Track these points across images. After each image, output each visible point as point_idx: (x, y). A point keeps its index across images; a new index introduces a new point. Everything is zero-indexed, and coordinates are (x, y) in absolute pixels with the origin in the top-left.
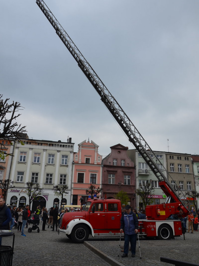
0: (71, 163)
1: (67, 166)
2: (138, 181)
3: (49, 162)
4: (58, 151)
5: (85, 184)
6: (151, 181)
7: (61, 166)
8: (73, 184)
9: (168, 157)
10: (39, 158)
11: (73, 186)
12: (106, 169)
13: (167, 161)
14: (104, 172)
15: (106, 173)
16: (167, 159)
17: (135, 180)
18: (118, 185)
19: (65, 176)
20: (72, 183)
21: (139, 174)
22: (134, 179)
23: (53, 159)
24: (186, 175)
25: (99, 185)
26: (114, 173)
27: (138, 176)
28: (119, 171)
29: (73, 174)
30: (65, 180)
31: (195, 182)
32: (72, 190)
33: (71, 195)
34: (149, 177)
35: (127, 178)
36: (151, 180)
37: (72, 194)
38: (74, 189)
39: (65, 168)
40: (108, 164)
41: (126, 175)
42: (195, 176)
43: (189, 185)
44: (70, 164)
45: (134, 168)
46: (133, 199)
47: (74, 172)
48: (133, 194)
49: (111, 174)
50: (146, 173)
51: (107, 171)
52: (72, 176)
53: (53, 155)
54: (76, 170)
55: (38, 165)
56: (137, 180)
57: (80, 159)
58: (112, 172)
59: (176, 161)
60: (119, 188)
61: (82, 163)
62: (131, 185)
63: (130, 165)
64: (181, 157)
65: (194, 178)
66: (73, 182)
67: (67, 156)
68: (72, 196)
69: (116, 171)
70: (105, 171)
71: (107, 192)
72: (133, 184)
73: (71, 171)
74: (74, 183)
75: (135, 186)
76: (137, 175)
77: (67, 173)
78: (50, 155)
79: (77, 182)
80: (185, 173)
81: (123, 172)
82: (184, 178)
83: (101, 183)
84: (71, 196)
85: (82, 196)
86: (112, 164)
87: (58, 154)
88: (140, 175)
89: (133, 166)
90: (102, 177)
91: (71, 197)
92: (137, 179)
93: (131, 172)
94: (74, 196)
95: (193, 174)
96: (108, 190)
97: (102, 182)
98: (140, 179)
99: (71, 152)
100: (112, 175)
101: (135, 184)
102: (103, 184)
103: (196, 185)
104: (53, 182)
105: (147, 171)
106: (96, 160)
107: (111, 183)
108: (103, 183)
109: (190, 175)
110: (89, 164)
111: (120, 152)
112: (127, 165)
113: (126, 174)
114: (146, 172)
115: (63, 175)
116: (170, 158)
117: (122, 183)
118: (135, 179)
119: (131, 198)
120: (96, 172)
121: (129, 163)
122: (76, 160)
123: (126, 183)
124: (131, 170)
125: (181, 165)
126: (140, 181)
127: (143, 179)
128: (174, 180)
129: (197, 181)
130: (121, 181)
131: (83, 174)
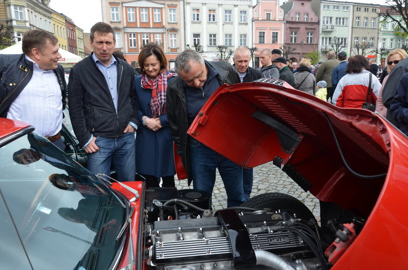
0: (251, 21)
1: (246, 24)
3: (226, 20)
4: (235, 6)
5: (267, 44)
7: (240, 24)
9: (355, 9)
10: (214, 16)
12: (288, 25)
13: (353, 14)
14: (286, 29)
16: (353, 11)
17: (318, 38)
18: (301, 44)
19: (245, 36)
20: (253, 44)
21: (323, 30)
22: (317, 36)
23: (230, 16)
24: (371, 30)
26: (297, 30)
28: (302, 27)
29: (254, 33)
30: (245, 40)
31: (378, 38)
34: (333, 34)
35: (310, 35)
36: (335, 37)
39: (244, 26)
40: (290, 20)
41: (309, 32)
42: (379, 31)
43: (372, 41)
44: (249, 21)
45: (318, 23)
47: (254, 31)
49: (293, 31)
50: (332, 29)
51: (290, 28)
52: (253, 36)
53: (230, 12)
54: (257, 29)
55: (215, 25)
57: (260, 14)
59: (362, 14)
60: (302, 47)
61: (263, 20)
63: (314, 21)
64: (369, 8)
65: (378, 33)
66: (254, 42)
67: (245, 12)
69: (299, 28)
72: (315, 43)
73: (251, 30)
74: (255, 44)
75: (318, 45)
76: (321, 32)
77: (247, 33)
78: (226, 11)
79: (258, 42)
80: (370, 28)
81: (306, 29)
82: (368, 33)
83: (283, 43)
86: (294, 20)
87: (236, 9)
88: (323, 32)
89: (317, 21)
90: (284, 35)
92: (321, 37)
93: (314, 29)
95: (378, 29)
97: (284, 41)
98: (323, 36)
99: (249, 6)
100: (294, 33)
101: (318, 42)
103: (379, 41)
104: (233, 44)
105: (333, 26)
106: (277, 15)
107: (293, 43)
108: (285, 43)
109: (375, 30)
110: (270, 20)
111: (303, 4)
112: (310, 21)
113: (309, 30)
115: (242, 35)
116: (357, 10)
117: (305, 42)
120: (278, 30)
121: (313, 17)
122: (256, 16)
123: (308, 42)
124: (314, 26)
125: (367, 18)
126: (323, 38)
127: (326, 36)
128: (357, 36)
129: (381, 37)
130: (304, 39)
131: (264, 33)
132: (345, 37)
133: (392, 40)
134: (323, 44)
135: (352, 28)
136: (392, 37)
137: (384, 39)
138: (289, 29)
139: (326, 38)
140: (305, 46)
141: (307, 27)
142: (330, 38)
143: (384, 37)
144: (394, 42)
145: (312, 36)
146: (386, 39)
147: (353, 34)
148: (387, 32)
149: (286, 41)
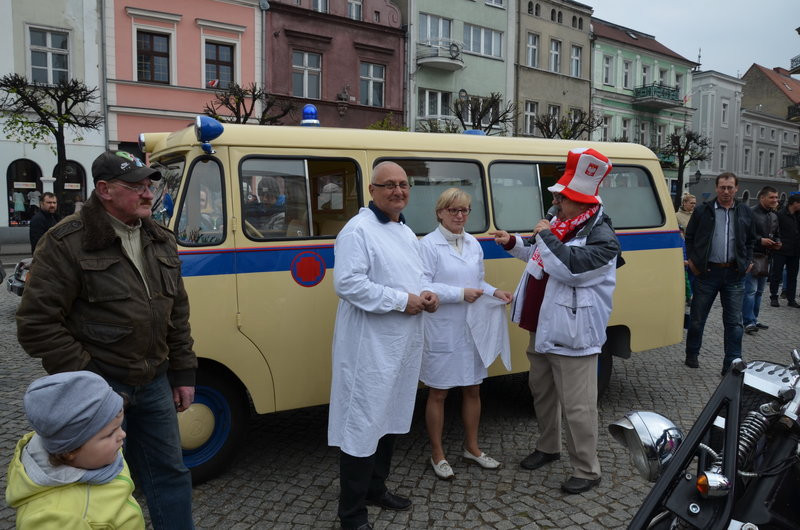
2: (414, 92)
5: (181, 89)
6: (464, 94)
8: (112, 89)
11: (112, 99)
12: (281, 22)
13: (519, 23)
14: (271, 35)
15: (282, 43)
16: (519, 12)
17: (404, 89)
18: (336, 105)
19: (62, 38)
20: (105, 80)
21: (420, 62)
22: (399, 82)
24: (571, 82)
25: (251, 97)
26: (318, 46)
27: (416, 73)
28: (342, 39)
29: (110, 32)
30: (61, 61)
31: (590, 112)
32: (112, 120)
33: (107, 141)
35: (371, 75)
36: (464, 91)
37: (114, 137)
38: (119, 114)
41: (369, 63)
42: (593, 91)
45: (402, 33)
47: (110, 23)
49: (302, 50)
50: (453, 58)
51: (288, 33)
52: (103, 46)
54: (127, 13)
56: (412, 90)
58: (309, 44)
59: (546, 27)
60: (341, 116)
62: (388, 107)
63: (385, 21)
65: (591, 97)
66: (111, 74)
69: (328, 41)
70: (276, 35)
72: (394, 105)
73: (95, 16)
74: (119, 83)
75: (401, 113)
76: (412, 68)
77: (72, 24)
79: (135, 79)
80: (568, 78)
81: (358, 47)
82: (564, 94)
86: (306, 5)
88: (421, 67)
89: (398, 25)
90: (264, 60)
92: (413, 85)
93: (389, 53)
95: (590, 83)
97: (264, 84)
98: (424, 85)
100: (306, 56)
101: (404, 103)
105: (455, 49)
107: (306, 96)
108: (270, 91)
109: (581, 86)
112: (371, 18)
113: (370, 56)
114: (454, 54)
116: (530, 10)
117: (353, 99)
118: (404, 84)
120: (236, 34)
121: (381, 8)
124: (388, 43)
125: (558, 43)
126: (422, 92)
127: (434, 86)
128: (533, 98)
129: (597, 108)
130: (348, 88)
131: (167, 36)
132: (496, 96)
133: (625, 122)
134: (421, 111)
135: (517, 67)
136: (628, 113)
137: (607, 119)
138: (283, 39)
139: (433, 95)
140: (351, 111)
141: (360, 40)
142: (446, 96)
143: (607, 110)
144: (630, 130)
145: (381, 80)
146: (610, 117)
147: (520, 88)
148: (614, 96)
149: (274, 85)
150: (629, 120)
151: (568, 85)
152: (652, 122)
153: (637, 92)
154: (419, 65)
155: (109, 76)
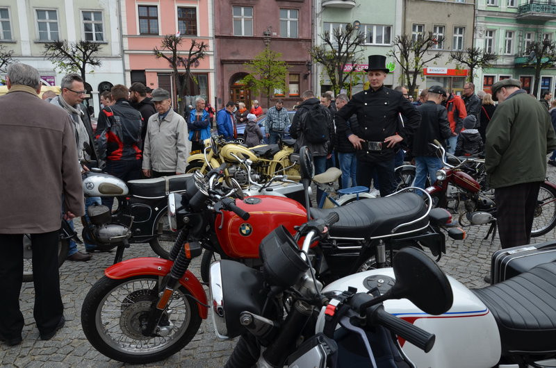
2: (320, 26)
5: (164, 37)
6: (358, 24)
8: (126, 40)
11: (126, 46)
15: (226, 3)
17: (313, 24)
18: (262, 39)
19: (98, 14)
20: (122, 36)
21: (324, 4)
22: (309, 20)
24: (455, 7)
25: (207, 38)
26: (250, 2)
27: (321, 12)
29: (123, 9)
30: (99, 27)
31: (474, 29)
32: (127, 58)
33: (125, 71)
34: (352, 14)
35: (289, 17)
36: (358, 22)
37: (128, 67)
38: (130, 54)
41: (286, 9)
42: (477, 12)
43: (458, 35)
46: (306, 77)
47: (123, 3)
48: (305, 62)
49: (240, 6)
50: (345, 1)
52: (120, 16)
56: (318, 24)
58: (244, 1)
60: (267, 45)
62: (301, 37)
65: (475, 17)
66: (125, 32)
68: (128, 75)
71: (231, 58)
72: (305, 36)
74: (130, 37)
75: (310, 41)
76: (318, 9)
77: (103, 7)
79: (138, 34)
80: (453, 3)
82: (449, 16)
83: (211, 34)
84: (124, 74)
85: (158, 73)
88: (325, 8)
90: (214, 15)
91: (125, 77)
92: (318, 21)
93: (301, 1)
94: (133, 72)
95: (474, 6)
96: (233, 54)
97: (215, 30)
98: (327, 20)
100: (243, 9)
101: (313, 34)
102: (216, 37)
103: (477, 35)
107: (243, 35)
108: (218, 34)
109: (465, 9)
113: (287, 4)
115: (90, 12)
117: (275, 34)
118: (312, 21)
119: (299, 74)
126: (326, 24)
127: (336, 20)
128: (420, 22)
129: (481, 25)
130: (271, 27)
131: (156, 6)
132: (388, 23)
133: (510, 34)
136: (511, 27)
137: (491, 33)
139: (336, 26)
140: (273, 42)
143: (491, 26)
144: (515, 39)
145: (296, 19)
146: (495, 30)
147: (407, 15)
148: (497, 14)
149: (221, 30)
150: (514, 32)
151: (451, 9)
152: (537, 31)
153: (521, 9)
154: (324, 7)
155: (124, 34)
